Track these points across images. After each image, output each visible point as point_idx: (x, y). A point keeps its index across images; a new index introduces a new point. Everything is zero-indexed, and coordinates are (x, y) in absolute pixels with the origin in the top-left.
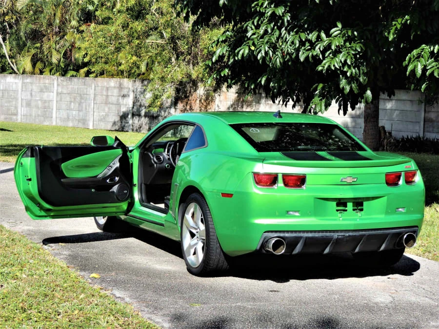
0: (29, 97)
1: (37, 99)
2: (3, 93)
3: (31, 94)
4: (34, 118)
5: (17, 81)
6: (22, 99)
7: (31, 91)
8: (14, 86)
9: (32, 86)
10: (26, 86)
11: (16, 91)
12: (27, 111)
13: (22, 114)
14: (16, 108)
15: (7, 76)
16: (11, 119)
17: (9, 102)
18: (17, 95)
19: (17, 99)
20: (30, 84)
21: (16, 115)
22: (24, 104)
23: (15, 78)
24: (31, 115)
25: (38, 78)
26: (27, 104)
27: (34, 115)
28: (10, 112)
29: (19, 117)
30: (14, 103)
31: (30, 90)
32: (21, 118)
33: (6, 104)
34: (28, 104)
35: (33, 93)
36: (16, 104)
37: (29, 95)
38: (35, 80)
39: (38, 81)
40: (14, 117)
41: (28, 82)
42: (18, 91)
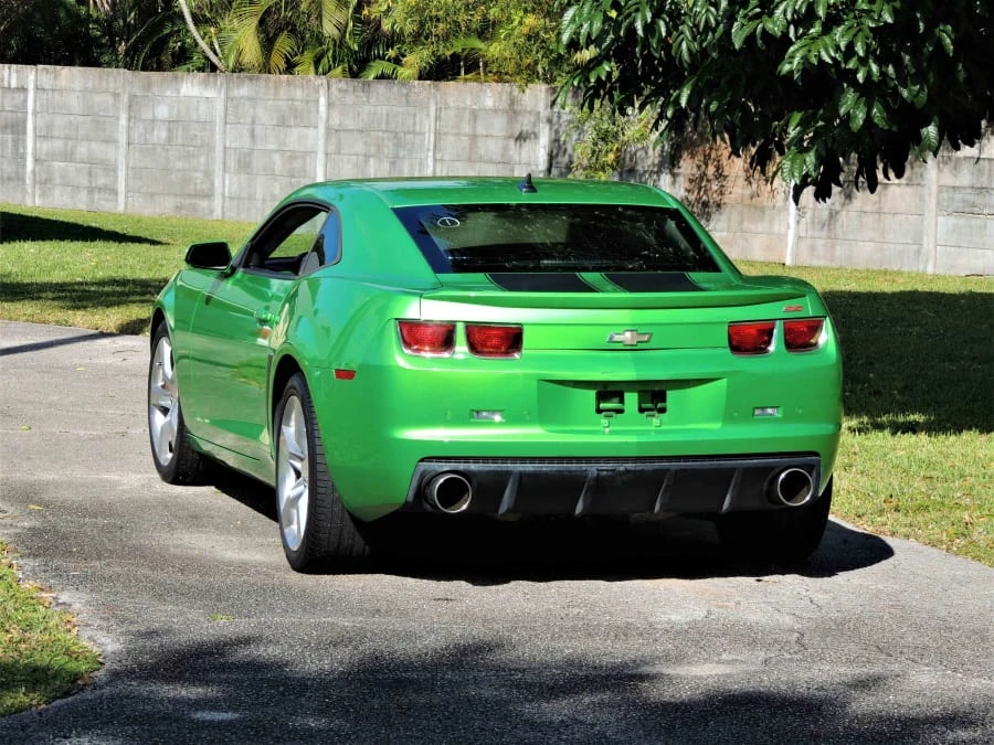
0: (246, 142)
1: (271, 147)
2: (169, 130)
3: (253, 135)
4: (259, 206)
5: (210, 93)
6: (225, 148)
7: (253, 122)
8: (203, 108)
9: (254, 108)
10: (237, 107)
11: (207, 124)
12: (240, 184)
13: (227, 195)
14: (209, 174)
15: (182, 78)
16: (194, 209)
17: (188, 156)
18: (213, 136)
19: (211, 148)
20: (248, 103)
21: (209, 195)
22: (232, 162)
23: (205, 83)
24: (251, 198)
25: (271, 85)
26: (239, 161)
27: (259, 196)
28: (191, 188)
29: (217, 202)
30: (203, 159)
31: (249, 120)
32: (223, 207)
33: (179, 165)
34: (245, 165)
35: (258, 130)
36: (207, 164)
37: (246, 133)
38: (263, 90)
39: (272, 91)
40: (204, 204)
41: (242, 97)
42: (212, 122)
